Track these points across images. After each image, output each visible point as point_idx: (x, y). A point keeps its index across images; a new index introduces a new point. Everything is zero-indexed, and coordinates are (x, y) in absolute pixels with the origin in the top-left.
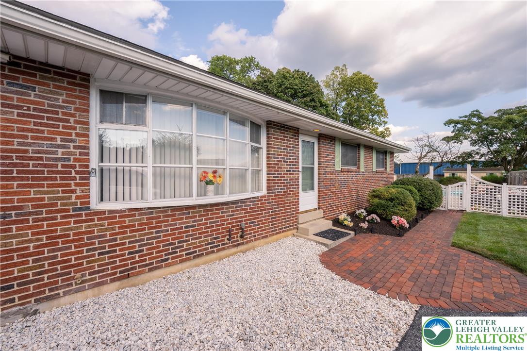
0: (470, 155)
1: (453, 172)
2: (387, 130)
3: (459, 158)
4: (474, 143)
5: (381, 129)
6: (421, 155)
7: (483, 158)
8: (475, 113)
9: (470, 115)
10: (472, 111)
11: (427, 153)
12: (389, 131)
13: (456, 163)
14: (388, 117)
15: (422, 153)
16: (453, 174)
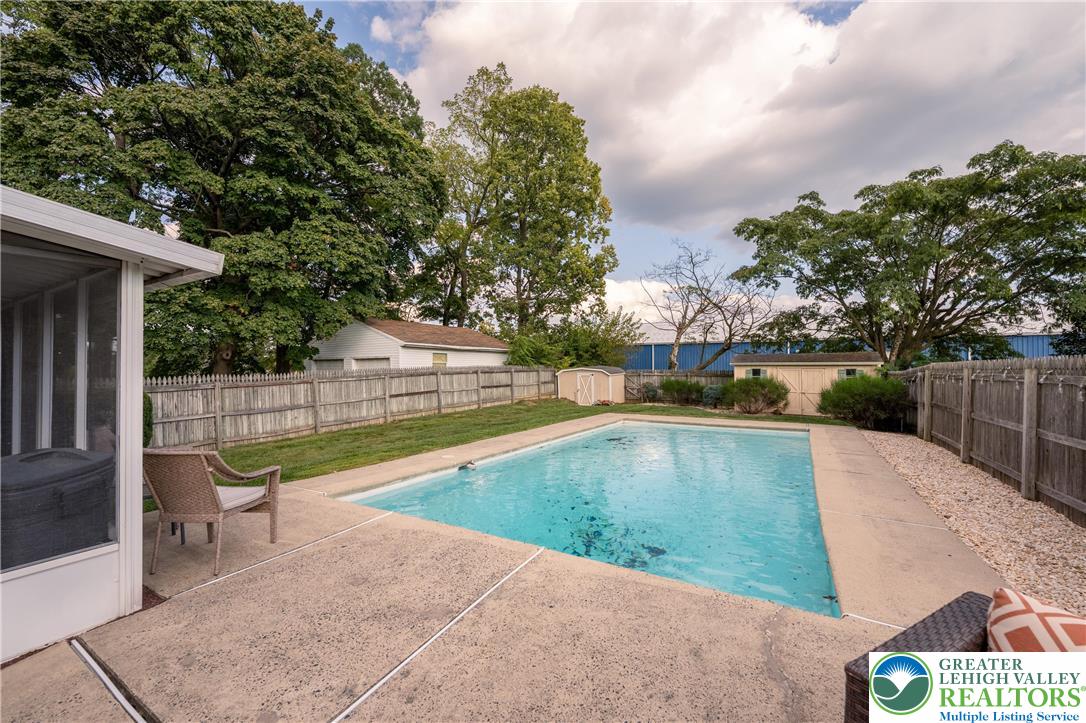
0: (794, 319)
1: (756, 365)
2: (610, 251)
3: (771, 326)
4: (806, 286)
5: (595, 251)
6: (684, 317)
7: (826, 327)
8: (807, 202)
9: (796, 209)
10: (800, 198)
11: (696, 314)
12: (613, 255)
13: (765, 342)
14: (611, 217)
15: (686, 313)
16: (756, 372)
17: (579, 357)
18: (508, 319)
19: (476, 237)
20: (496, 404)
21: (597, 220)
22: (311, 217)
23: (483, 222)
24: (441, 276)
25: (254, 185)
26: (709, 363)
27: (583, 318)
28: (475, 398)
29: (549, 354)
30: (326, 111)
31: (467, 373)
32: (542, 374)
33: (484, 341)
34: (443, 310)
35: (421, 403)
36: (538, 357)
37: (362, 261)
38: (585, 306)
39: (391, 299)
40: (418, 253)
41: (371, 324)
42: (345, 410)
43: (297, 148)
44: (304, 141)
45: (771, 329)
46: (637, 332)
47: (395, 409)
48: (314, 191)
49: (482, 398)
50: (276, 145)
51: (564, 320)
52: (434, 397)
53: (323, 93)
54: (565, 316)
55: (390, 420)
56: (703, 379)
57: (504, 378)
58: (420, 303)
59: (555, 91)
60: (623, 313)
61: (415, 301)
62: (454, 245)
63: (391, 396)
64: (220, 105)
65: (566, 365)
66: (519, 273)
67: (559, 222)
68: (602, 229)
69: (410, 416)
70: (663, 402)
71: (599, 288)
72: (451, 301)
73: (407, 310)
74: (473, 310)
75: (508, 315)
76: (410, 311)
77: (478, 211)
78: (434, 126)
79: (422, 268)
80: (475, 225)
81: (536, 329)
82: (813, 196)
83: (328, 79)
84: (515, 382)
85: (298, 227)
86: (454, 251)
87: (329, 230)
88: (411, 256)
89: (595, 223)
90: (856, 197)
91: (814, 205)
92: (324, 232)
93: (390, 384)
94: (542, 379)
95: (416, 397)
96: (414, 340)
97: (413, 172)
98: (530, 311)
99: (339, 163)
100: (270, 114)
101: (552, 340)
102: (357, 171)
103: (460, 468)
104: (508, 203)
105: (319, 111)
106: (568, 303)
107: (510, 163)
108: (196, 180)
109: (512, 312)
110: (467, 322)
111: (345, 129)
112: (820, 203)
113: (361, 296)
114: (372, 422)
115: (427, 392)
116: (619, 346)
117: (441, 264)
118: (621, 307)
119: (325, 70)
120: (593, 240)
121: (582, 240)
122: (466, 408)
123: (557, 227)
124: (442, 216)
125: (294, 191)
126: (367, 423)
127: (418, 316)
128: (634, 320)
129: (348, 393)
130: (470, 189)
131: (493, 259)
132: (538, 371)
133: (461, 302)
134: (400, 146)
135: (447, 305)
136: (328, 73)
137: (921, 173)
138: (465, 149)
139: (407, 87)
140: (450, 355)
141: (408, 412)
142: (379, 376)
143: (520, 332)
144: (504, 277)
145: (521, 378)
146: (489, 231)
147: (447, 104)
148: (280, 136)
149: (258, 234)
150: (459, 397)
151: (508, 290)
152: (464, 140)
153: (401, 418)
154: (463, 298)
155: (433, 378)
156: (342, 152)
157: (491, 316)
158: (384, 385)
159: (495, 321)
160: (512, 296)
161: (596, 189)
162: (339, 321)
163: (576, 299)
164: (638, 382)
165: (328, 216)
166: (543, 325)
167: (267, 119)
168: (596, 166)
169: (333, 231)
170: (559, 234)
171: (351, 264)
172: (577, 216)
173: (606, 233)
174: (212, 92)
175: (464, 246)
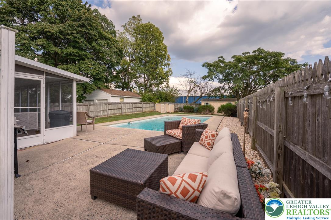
0: (218, 89)
1: (207, 102)
2: (170, 70)
4: (221, 81)
5: (166, 69)
7: (227, 92)
8: (220, 59)
9: (218, 60)
10: (219, 57)
11: (193, 88)
12: (171, 71)
13: (211, 96)
14: (170, 60)
15: (190, 88)
16: (207, 104)
17: (162, 100)
18: (141, 89)
19: (132, 64)
20: (138, 112)
21: (167, 61)
22: (85, 60)
23: (134, 60)
24: (122, 76)
25: (70, 51)
26: (196, 101)
27: (163, 89)
28: (132, 111)
29: (153, 99)
30: (90, 31)
31: (130, 104)
32: (151, 104)
33: (135, 95)
34: (122, 86)
35: (117, 112)
36: (150, 100)
37: (100, 72)
38: (163, 85)
39: (106, 82)
40: (115, 69)
41: (102, 90)
42: (96, 113)
43: (81, 42)
44: (83, 39)
45: (213, 92)
46: (178, 93)
47: (110, 113)
48: (86, 53)
49: (134, 110)
50: (76, 40)
51: (157, 89)
52: (120, 110)
53: (89, 26)
54: (158, 88)
55: (108, 116)
56: (195, 106)
57: (140, 105)
58: (115, 84)
59: (154, 24)
60: (174, 88)
61: (114, 83)
62: (125, 67)
63: (109, 110)
64: (60, 30)
65: (158, 102)
66: (144, 75)
67: (156, 61)
68: (168, 64)
69: (114, 115)
70: (184, 112)
71: (167, 80)
72: (124, 83)
73: (111, 86)
74: (131, 86)
75: (141, 88)
76: (112, 86)
77: (132, 57)
78: (119, 32)
79: (116, 73)
80: (131, 61)
81: (149, 92)
82: (222, 57)
83: (90, 22)
84: (143, 106)
85: (82, 63)
86: (125, 69)
87: (90, 64)
88: (113, 70)
89: (166, 62)
90: (231, 58)
91: (222, 59)
92: (89, 64)
93: (108, 106)
94: (151, 106)
95: (116, 110)
96: (114, 94)
97: (114, 48)
98: (148, 86)
99: (93, 45)
100: (74, 32)
101: (154, 95)
102: (98, 48)
103: (128, 123)
104: (141, 55)
105: (88, 31)
106: (159, 84)
107: (141, 44)
108: (53, 50)
109: (142, 87)
110: (129, 89)
111: (95, 36)
112: (223, 59)
113: (99, 82)
114: (104, 116)
115: (118, 109)
116: (173, 97)
117: (122, 72)
118: (174, 86)
119: (89, 20)
120: (166, 67)
121: (162, 66)
122: (129, 113)
123: (155, 63)
124: (122, 59)
125: (80, 53)
126: (102, 117)
127: (114, 88)
128: (178, 89)
129: (97, 109)
130: (130, 50)
131: (137, 71)
132: (150, 104)
133: (127, 84)
134: (110, 40)
135: (123, 84)
136: (90, 21)
137: (245, 53)
138: (128, 39)
139: (111, 22)
140: (125, 99)
141: (113, 114)
142: (105, 104)
143: (145, 92)
144: (140, 76)
145: (145, 105)
146: (136, 63)
147: (123, 26)
148: (77, 38)
149: (71, 65)
150: (127, 110)
151: (141, 80)
152: (128, 36)
153: (111, 115)
154: (128, 82)
155: (120, 105)
156: (94, 42)
157: (136, 88)
158: (107, 107)
159: (137, 89)
160: (142, 82)
161: (166, 52)
162: (93, 89)
163: (161, 83)
164: (177, 107)
165: (90, 60)
166: (151, 91)
167: (73, 34)
168: (166, 46)
169: (91, 64)
170: (156, 64)
171: (97, 73)
172: (161, 59)
173: (169, 65)
174: (58, 25)
175: (128, 67)
